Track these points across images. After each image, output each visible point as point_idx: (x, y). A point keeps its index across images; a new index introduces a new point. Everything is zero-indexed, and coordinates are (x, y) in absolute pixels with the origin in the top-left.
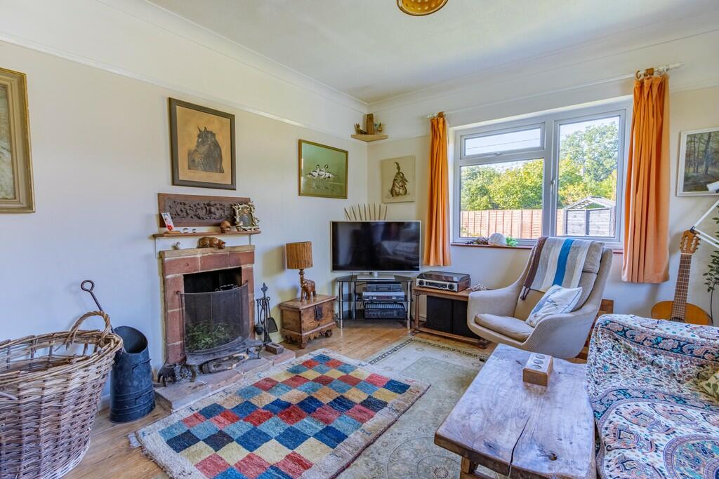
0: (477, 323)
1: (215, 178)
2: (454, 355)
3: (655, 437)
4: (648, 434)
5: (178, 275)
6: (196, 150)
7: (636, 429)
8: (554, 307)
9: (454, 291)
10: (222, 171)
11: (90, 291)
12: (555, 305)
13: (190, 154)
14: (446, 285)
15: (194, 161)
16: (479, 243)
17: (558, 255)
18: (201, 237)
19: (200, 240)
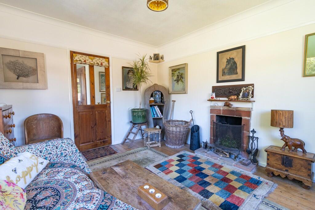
1: (234, 77)
3: (81, 194)
4: (84, 193)
5: (214, 114)
6: (225, 68)
7: (88, 191)
10: (237, 73)
11: (191, 113)
13: (223, 70)
15: (224, 72)
18: (225, 102)
19: (225, 103)
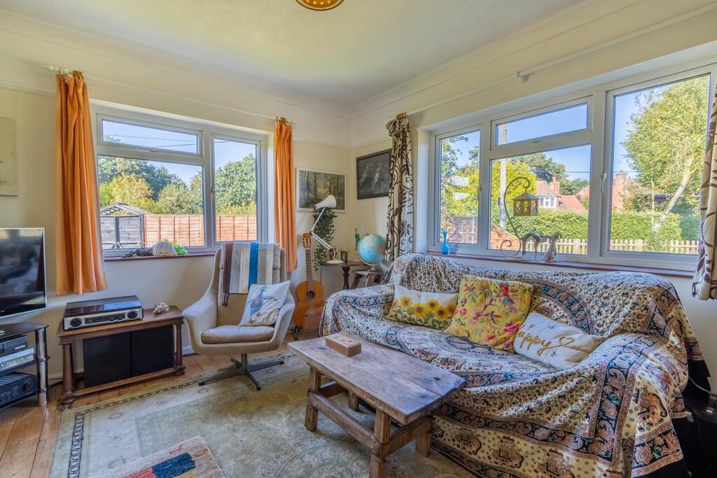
0: (205, 343)
2: (168, 396)
8: (275, 302)
9: (138, 319)
12: (275, 300)
14: (123, 316)
16: (139, 255)
17: (249, 258)
